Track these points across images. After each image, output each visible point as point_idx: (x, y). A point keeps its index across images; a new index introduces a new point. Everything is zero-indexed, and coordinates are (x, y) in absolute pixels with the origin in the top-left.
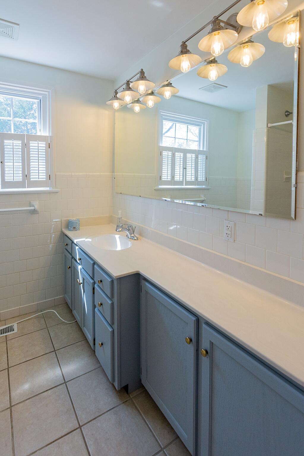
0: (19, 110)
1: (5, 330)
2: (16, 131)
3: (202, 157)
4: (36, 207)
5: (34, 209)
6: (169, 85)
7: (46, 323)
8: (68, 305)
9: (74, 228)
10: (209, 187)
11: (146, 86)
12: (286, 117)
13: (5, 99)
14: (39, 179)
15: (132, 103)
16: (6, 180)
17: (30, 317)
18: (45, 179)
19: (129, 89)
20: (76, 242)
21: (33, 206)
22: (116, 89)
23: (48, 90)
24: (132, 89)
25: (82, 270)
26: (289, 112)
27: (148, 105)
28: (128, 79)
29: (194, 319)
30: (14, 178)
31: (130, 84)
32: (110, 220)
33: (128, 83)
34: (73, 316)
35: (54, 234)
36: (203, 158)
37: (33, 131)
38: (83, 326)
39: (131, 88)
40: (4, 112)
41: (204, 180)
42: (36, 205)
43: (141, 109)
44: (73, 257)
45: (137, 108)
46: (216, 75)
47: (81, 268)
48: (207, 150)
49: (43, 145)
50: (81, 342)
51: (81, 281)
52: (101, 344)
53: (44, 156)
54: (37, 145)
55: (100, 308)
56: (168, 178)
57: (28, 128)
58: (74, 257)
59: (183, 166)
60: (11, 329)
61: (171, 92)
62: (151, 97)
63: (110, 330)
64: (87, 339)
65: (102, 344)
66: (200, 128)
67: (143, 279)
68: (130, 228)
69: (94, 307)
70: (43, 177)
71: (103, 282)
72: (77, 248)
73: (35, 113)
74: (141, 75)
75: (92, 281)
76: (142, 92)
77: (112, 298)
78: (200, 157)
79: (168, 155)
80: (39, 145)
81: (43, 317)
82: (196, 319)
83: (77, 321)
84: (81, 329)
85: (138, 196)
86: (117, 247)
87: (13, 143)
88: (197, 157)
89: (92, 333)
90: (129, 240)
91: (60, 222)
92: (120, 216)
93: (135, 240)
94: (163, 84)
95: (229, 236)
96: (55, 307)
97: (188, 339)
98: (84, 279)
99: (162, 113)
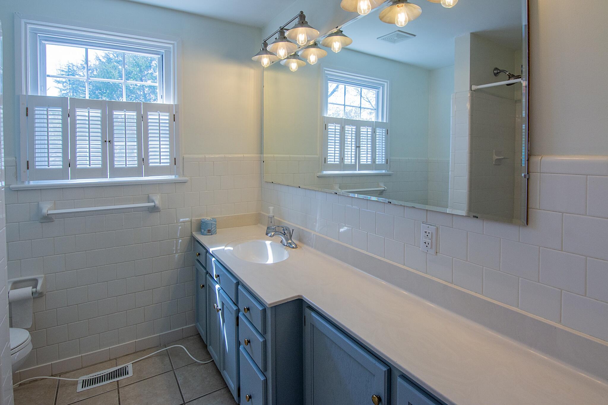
0: (133, 68)
1: (116, 372)
2: (129, 96)
3: (381, 131)
4: (157, 202)
5: (155, 206)
6: (339, 33)
7: (171, 363)
8: (200, 337)
9: (209, 231)
10: (391, 173)
11: (308, 35)
12: (495, 77)
13: (115, 55)
14: (160, 164)
15: (288, 58)
16: (116, 166)
17: (150, 355)
18: (169, 164)
19: (283, 38)
20: (212, 251)
21: (153, 201)
22: (265, 38)
23: (172, 42)
24: (288, 39)
25: (221, 291)
26: (498, 70)
27: (310, 61)
28: (282, 26)
29: (384, 369)
30: (127, 163)
31: (284, 33)
32: (258, 219)
33: (282, 31)
34: (208, 353)
35: (181, 240)
36: (383, 133)
37: (152, 96)
38: (222, 369)
39: (286, 38)
40: (113, 72)
41: (384, 163)
42: (157, 200)
43: (300, 67)
44: (207, 273)
45: (294, 65)
46: (406, 18)
47: (219, 288)
48: (387, 122)
49: (165, 117)
50: (220, 391)
51: (220, 307)
52: (248, 397)
53: (168, 132)
54: (158, 117)
55: (248, 347)
56: (336, 160)
57: (146, 92)
58: (209, 272)
59: (356, 144)
60: (123, 372)
61: (342, 43)
62: (313, 50)
63: (262, 378)
64: (227, 386)
65: (250, 397)
66: (378, 92)
67: (307, 307)
68: (286, 232)
69: (238, 344)
70: (166, 161)
71: (250, 310)
72: (213, 259)
73: (155, 72)
74: (300, 20)
75: (235, 308)
76: (302, 44)
77: (263, 334)
78: (378, 131)
79: (335, 129)
80: (161, 117)
81: (167, 354)
82: (388, 370)
83: (213, 361)
84: (220, 373)
85: (296, 187)
86: (267, 259)
87: (125, 115)
88: (374, 132)
89: (235, 379)
90: (285, 249)
91: (190, 223)
92: (271, 214)
93: (294, 248)
94: (330, 32)
95: (429, 246)
96: (182, 340)
97: (375, 397)
98: (223, 304)
99: (326, 72)
